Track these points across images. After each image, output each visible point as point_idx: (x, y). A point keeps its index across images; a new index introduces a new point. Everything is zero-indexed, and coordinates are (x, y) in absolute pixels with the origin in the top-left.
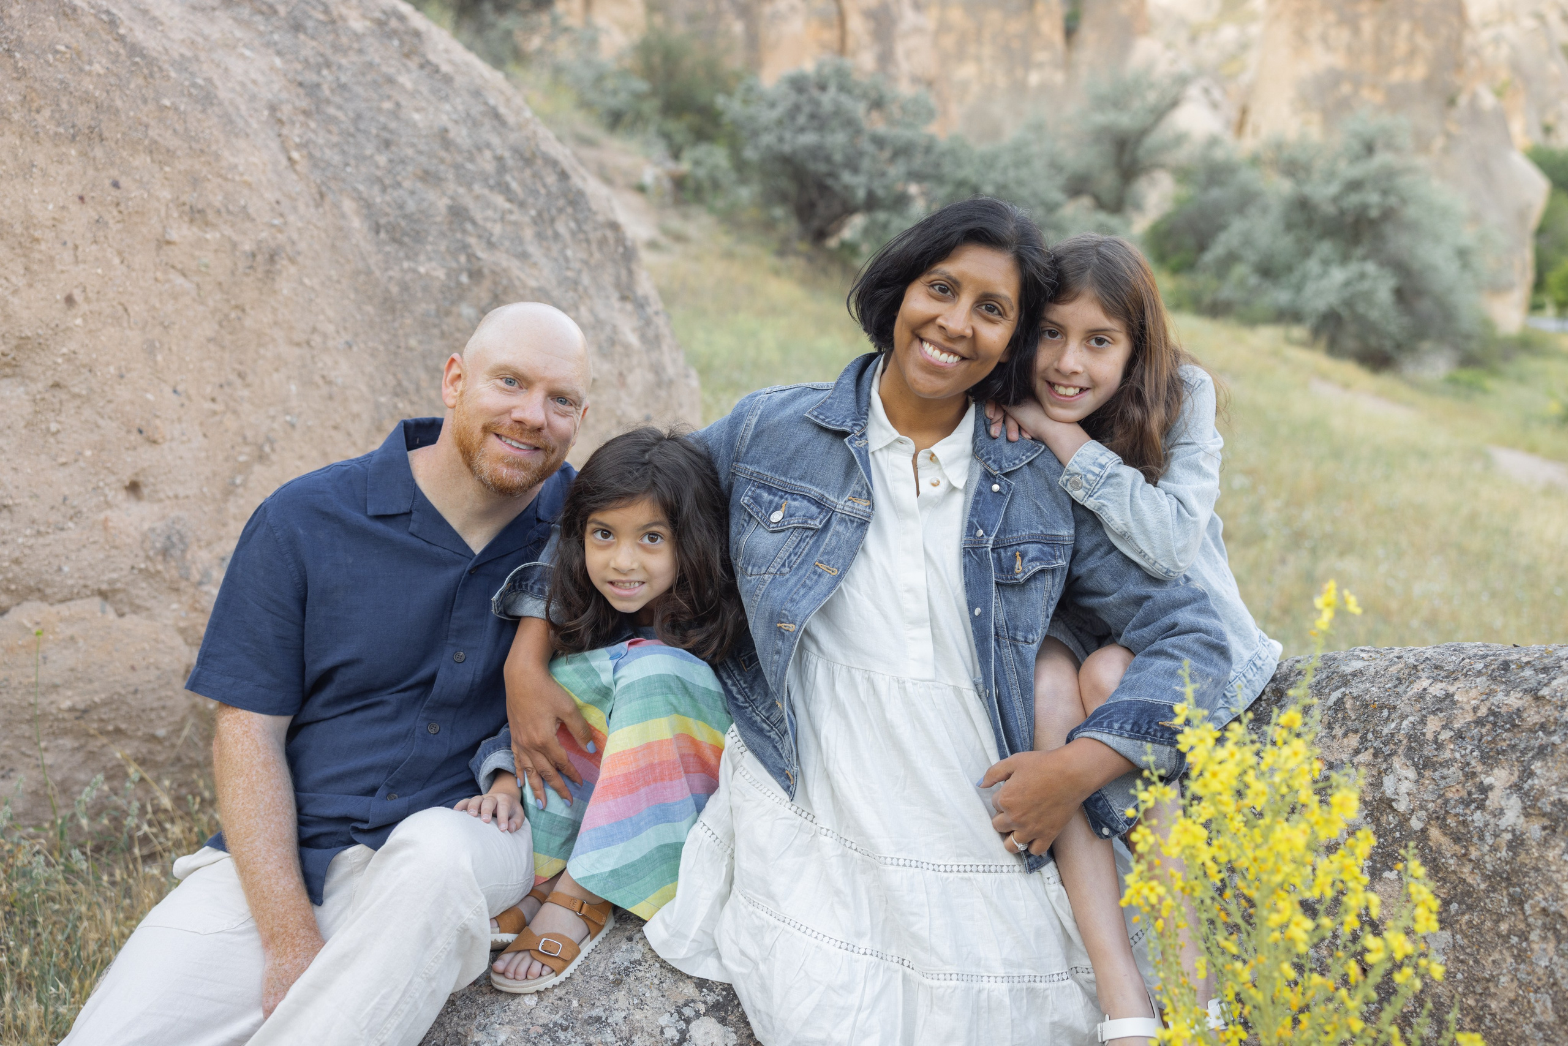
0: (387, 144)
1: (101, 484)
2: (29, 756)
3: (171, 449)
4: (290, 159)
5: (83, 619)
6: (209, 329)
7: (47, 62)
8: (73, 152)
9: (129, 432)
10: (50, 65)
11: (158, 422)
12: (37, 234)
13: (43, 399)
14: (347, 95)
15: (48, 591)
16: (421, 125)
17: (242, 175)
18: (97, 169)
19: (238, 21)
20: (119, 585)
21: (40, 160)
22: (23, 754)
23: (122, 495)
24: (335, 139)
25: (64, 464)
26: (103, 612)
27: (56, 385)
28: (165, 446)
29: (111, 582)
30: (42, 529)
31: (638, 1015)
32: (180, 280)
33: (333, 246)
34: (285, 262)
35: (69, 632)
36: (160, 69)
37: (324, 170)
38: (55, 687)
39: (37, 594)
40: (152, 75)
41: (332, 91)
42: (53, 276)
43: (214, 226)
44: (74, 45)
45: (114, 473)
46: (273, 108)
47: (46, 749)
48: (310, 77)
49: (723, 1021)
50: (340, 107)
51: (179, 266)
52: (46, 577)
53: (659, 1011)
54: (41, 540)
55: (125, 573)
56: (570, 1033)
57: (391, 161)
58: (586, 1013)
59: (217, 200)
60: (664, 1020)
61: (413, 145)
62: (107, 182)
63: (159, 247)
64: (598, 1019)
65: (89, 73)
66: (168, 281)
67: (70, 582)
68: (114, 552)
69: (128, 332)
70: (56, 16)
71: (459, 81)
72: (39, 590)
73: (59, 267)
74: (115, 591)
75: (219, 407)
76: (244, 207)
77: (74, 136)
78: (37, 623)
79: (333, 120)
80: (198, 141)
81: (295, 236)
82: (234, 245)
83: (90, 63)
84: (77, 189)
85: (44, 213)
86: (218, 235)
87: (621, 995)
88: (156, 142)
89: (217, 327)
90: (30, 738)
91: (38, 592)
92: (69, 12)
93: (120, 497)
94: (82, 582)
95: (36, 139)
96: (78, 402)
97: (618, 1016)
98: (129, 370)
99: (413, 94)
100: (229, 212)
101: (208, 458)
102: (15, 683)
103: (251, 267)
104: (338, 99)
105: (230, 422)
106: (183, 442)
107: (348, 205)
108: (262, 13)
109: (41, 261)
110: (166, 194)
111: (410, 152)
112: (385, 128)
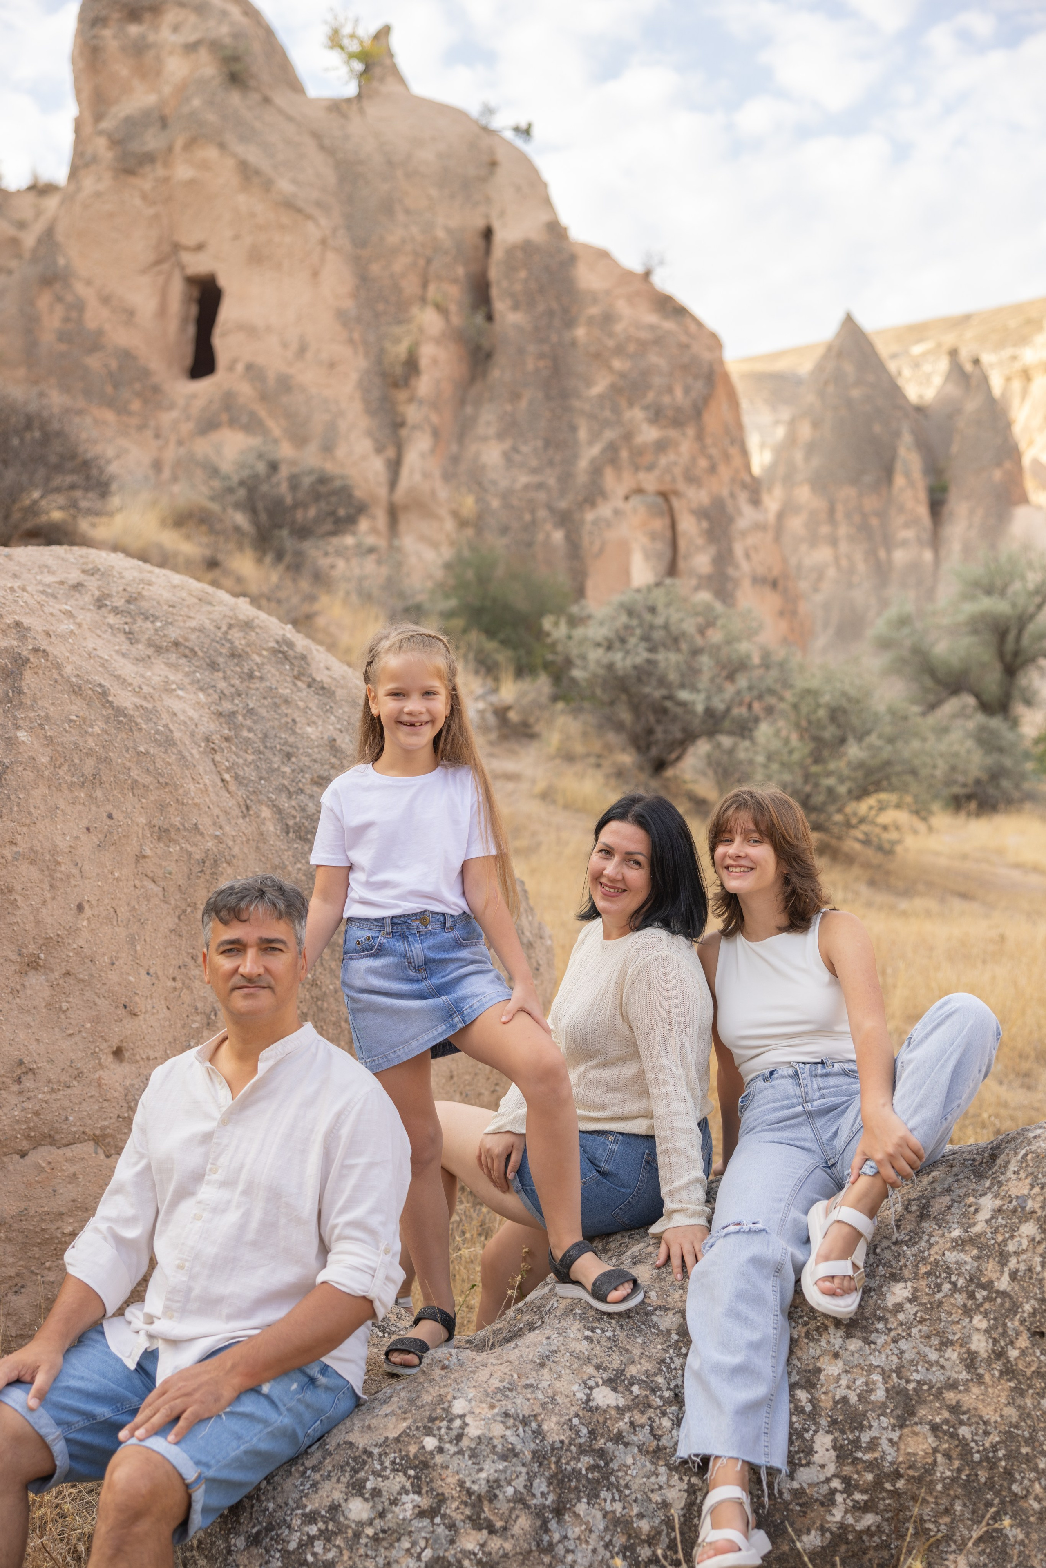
0: (289, 756)
1: (97, 1050)
2: (37, 1274)
3: (145, 1020)
4: (223, 780)
5: (83, 1159)
6: (171, 922)
7: (65, 729)
8: (82, 795)
9: (117, 1007)
10: (66, 731)
11: (137, 998)
12: (60, 859)
13: (58, 984)
14: (255, 718)
15: (57, 1137)
16: (313, 737)
17: (193, 799)
18: (98, 807)
19: (169, 665)
20: (108, 1131)
21: (62, 804)
22: (32, 1272)
23: (111, 1058)
24: (250, 758)
25: (71, 1035)
26: (96, 1153)
27: (68, 973)
28: (141, 1017)
29: (103, 1128)
30: (55, 1087)
31: (558, 1384)
32: (151, 885)
33: (258, 848)
34: (225, 865)
35: (73, 1169)
36: (137, 724)
37: (246, 786)
38: (61, 1214)
39: (48, 1140)
40: (131, 730)
41: (244, 716)
42: (69, 890)
43: (176, 842)
44: (81, 714)
45: (106, 1041)
46: (207, 740)
47: (49, 1269)
48: (227, 706)
49: (615, 1390)
50: (250, 730)
51: (151, 875)
52: (57, 1125)
53: (571, 1383)
54: (54, 1096)
55: (113, 1121)
56: (514, 1393)
57: (293, 771)
58: (524, 1381)
59: (177, 821)
60: (575, 1388)
61: (308, 755)
62: (105, 815)
63: (137, 861)
64: (532, 1386)
65: (92, 735)
66: (142, 887)
67: (74, 1129)
68: (106, 1104)
69: (117, 929)
70: (68, 693)
71: (340, 693)
72: (50, 1136)
73: (73, 883)
74: (105, 1136)
75: (178, 985)
76: (196, 824)
77: (83, 783)
78: (50, 1163)
79: (247, 740)
80: (163, 777)
81: (231, 843)
82: (190, 855)
83: (91, 726)
84: (85, 823)
85: (62, 844)
86: (178, 848)
87: (545, 1371)
88: (136, 781)
89: (177, 921)
90: (39, 1259)
91: (50, 1139)
92: (76, 689)
93: (108, 1059)
94: (82, 1129)
95: (59, 788)
96: (82, 986)
97: (545, 1384)
98: (117, 958)
99: (304, 711)
100: (185, 829)
101: (170, 1026)
102: (32, 1213)
103: (202, 871)
104: (249, 722)
105: (186, 996)
106: (153, 1014)
107: (266, 812)
108: (186, 656)
109: (61, 879)
110: (143, 820)
111: (306, 760)
112: (286, 743)
